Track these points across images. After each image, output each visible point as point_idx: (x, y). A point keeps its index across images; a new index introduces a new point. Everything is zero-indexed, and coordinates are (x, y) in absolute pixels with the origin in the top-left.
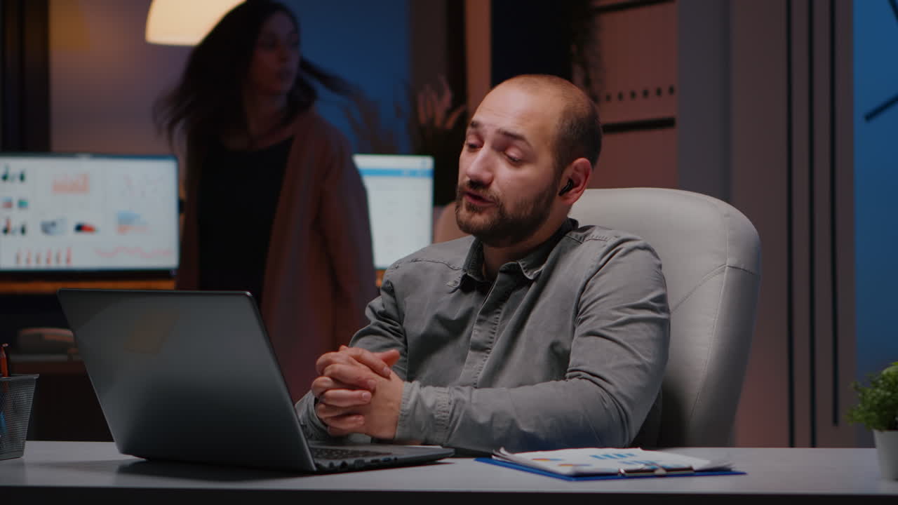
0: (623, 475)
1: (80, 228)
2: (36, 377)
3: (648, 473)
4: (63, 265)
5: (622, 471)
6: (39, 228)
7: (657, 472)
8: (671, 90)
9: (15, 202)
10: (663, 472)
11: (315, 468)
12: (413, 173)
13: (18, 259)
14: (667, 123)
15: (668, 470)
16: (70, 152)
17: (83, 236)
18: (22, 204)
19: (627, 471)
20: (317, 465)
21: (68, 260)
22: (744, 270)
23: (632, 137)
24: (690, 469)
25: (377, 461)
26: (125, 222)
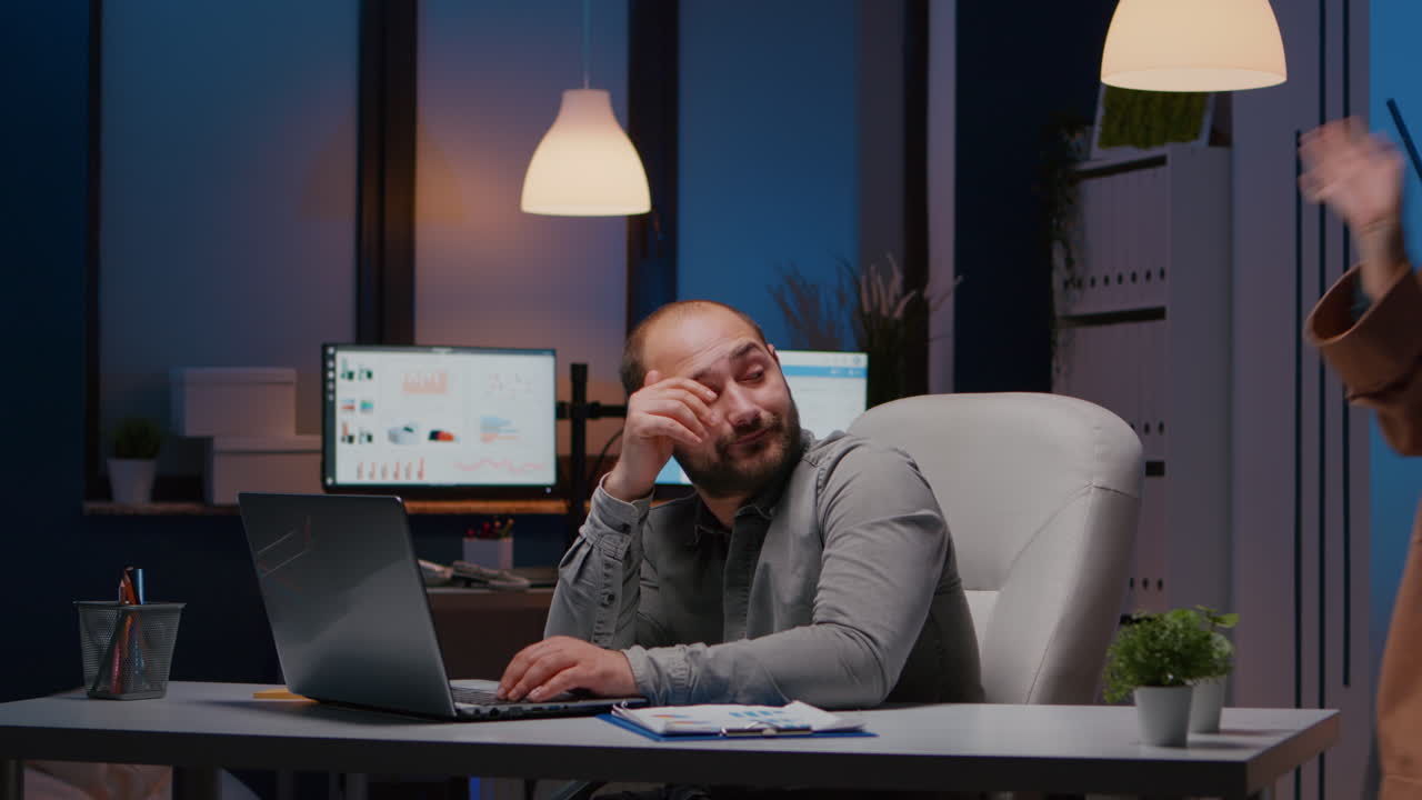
0: (724, 735)
1: (435, 436)
2: (181, 606)
3: (755, 734)
4: (414, 480)
5: (724, 731)
6: (385, 435)
7: (765, 733)
8: (1162, 274)
9: (358, 406)
10: (773, 732)
11: (455, 714)
12: (844, 373)
13: (360, 472)
14: (1157, 314)
15: (779, 730)
16: (428, 347)
17: (439, 445)
18: (365, 407)
19: (729, 731)
20: (458, 711)
21: (420, 475)
22: (1116, 491)
23: (1119, 329)
24: (807, 729)
25: (557, 708)
26: (491, 429)
